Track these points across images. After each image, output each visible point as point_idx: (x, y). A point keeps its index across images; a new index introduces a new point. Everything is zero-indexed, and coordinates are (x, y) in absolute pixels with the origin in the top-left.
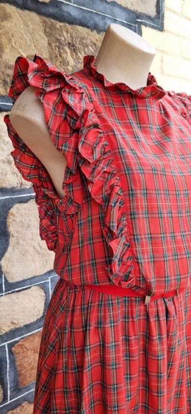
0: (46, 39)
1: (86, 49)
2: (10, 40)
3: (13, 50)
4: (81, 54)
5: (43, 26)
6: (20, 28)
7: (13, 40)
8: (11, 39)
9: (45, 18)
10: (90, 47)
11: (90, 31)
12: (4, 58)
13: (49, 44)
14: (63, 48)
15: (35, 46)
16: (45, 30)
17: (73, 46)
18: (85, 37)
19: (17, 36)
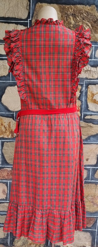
0: (60, 14)
1: (82, 15)
4: (79, 18)
5: (59, 9)
9: (60, 5)
10: (84, 14)
11: (85, 6)
13: (62, 16)
14: (69, 17)
16: (60, 11)
17: (75, 15)
18: (81, 9)
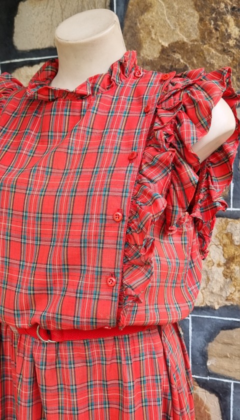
2: (149, 33)
3: (152, 43)
6: (163, 14)
7: (153, 31)
8: (151, 31)
12: (142, 55)
15: (180, 29)
19: (158, 25)
